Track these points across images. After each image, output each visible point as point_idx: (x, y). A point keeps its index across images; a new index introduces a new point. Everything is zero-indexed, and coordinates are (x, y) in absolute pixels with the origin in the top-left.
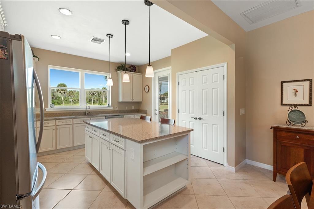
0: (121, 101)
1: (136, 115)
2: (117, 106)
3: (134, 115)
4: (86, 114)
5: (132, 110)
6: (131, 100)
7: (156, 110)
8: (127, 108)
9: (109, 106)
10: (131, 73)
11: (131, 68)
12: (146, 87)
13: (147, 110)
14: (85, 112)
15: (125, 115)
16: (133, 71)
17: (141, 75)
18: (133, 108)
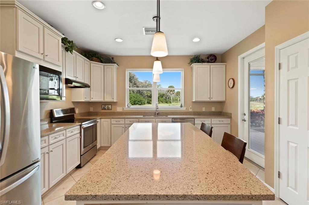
0: (194, 101)
1: (213, 119)
2: (191, 107)
3: (210, 119)
4: (156, 114)
5: (212, 112)
6: (208, 100)
7: (245, 115)
8: (204, 110)
9: (181, 106)
10: (208, 65)
11: (210, 58)
12: (230, 81)
13: (231, 114)
14: (156, 112)
15: (196, 118)
16: (213, 61)
17: (224, 65)
18: (213, 109)
